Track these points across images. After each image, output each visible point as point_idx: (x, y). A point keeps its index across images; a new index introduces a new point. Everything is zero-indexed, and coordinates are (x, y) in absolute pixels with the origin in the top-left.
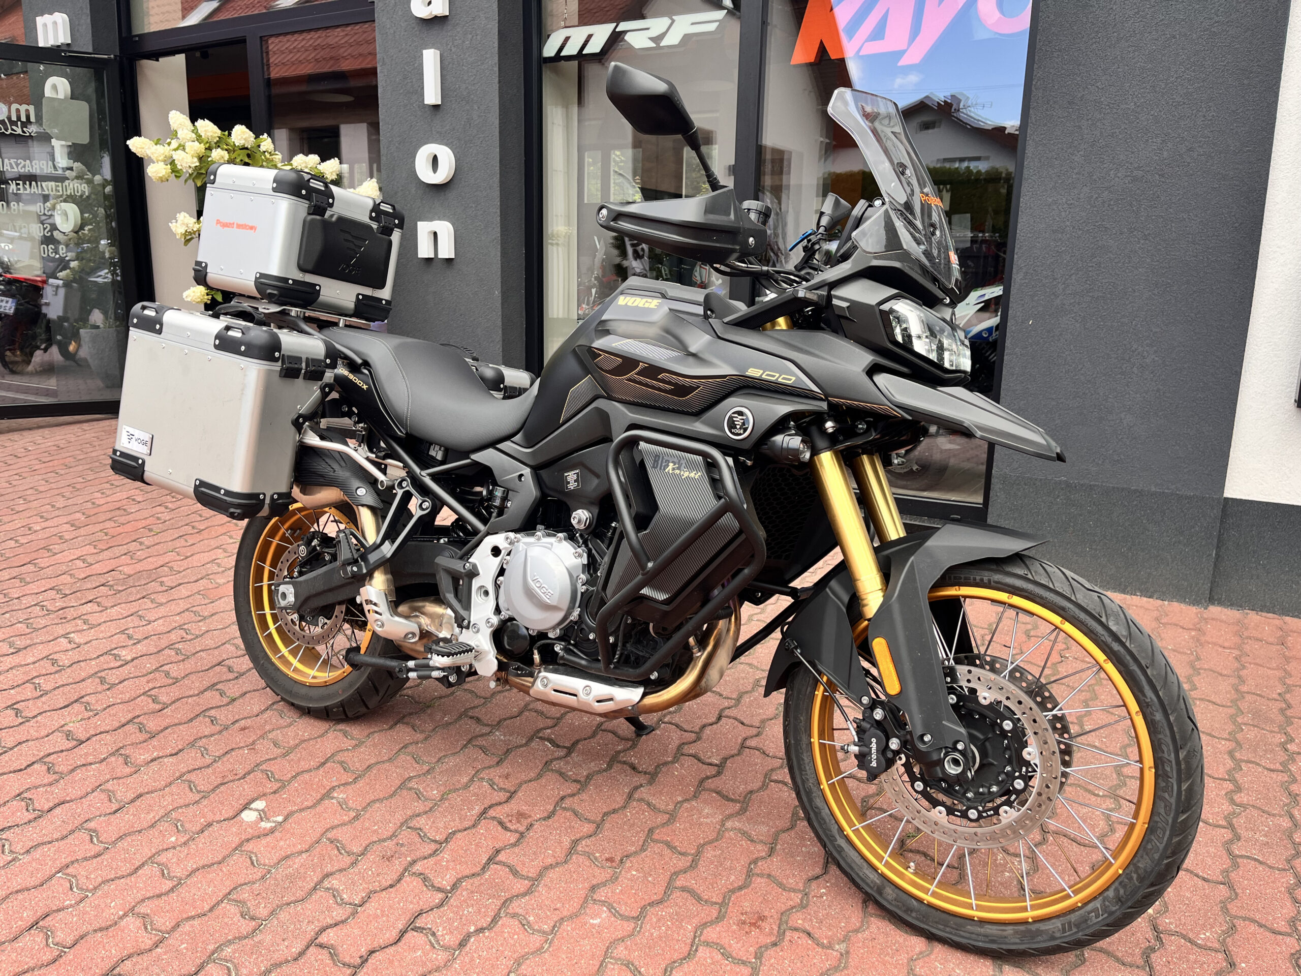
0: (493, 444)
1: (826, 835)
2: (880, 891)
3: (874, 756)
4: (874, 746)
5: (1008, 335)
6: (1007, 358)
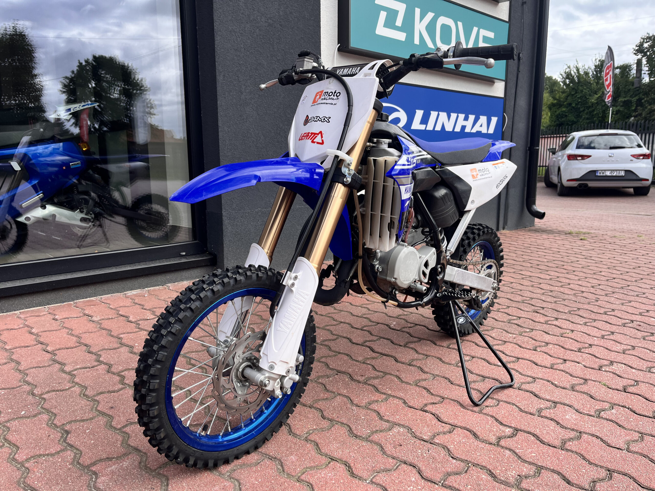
5: (219, 118)
6: (220, 134)
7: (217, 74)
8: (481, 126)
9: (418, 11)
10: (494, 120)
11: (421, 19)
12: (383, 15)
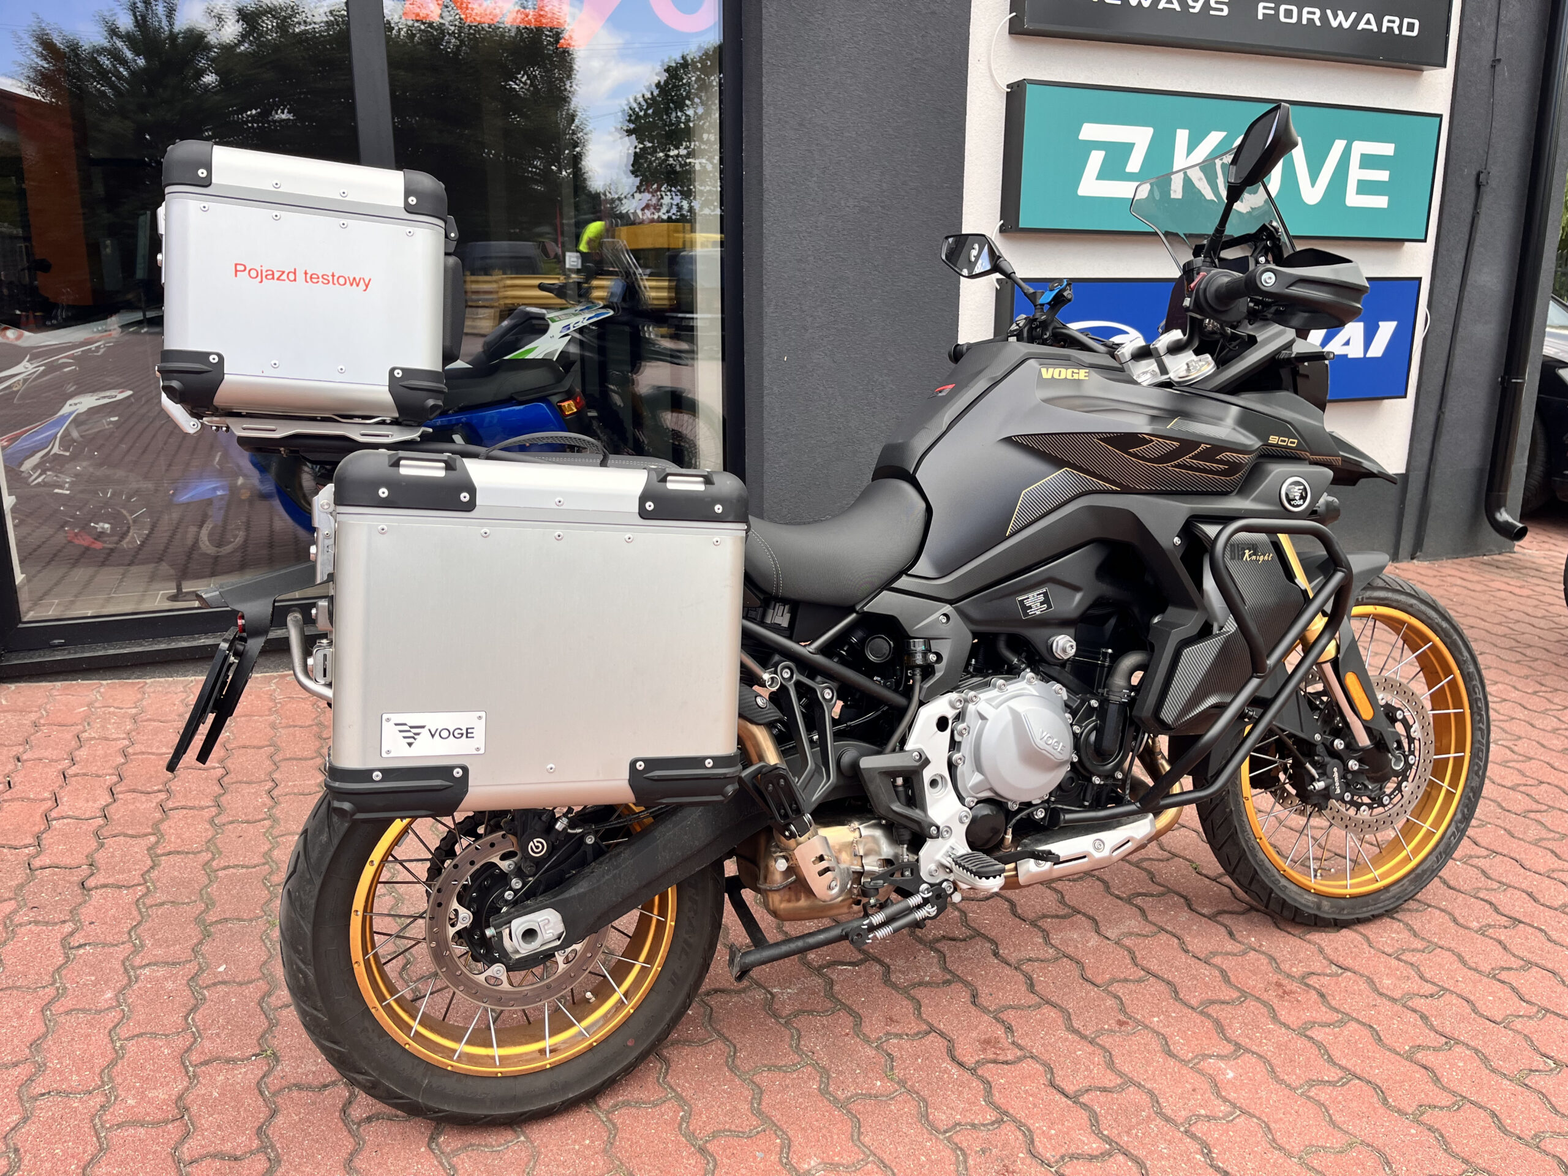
0: (887, 585)
1: (1273, 882)
2: (1319, 907)
3: (1337, 784)
4: (1336, 775)
5: (765, 373)
6: (766, 399)
7: (765, 303)
8: (1347, 343)
9: (1182, 136)
10: (1387, 329)
11: (1191, 147)
12: (1097, 158)
